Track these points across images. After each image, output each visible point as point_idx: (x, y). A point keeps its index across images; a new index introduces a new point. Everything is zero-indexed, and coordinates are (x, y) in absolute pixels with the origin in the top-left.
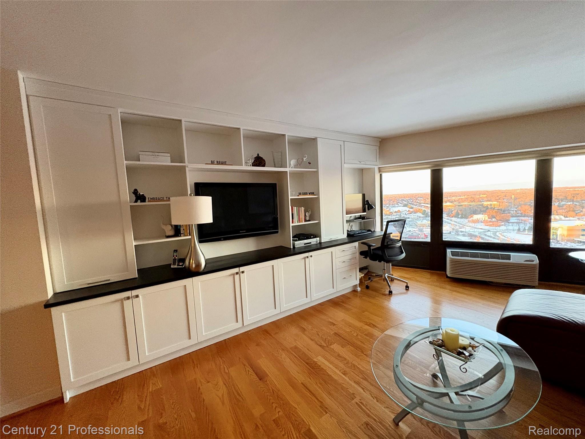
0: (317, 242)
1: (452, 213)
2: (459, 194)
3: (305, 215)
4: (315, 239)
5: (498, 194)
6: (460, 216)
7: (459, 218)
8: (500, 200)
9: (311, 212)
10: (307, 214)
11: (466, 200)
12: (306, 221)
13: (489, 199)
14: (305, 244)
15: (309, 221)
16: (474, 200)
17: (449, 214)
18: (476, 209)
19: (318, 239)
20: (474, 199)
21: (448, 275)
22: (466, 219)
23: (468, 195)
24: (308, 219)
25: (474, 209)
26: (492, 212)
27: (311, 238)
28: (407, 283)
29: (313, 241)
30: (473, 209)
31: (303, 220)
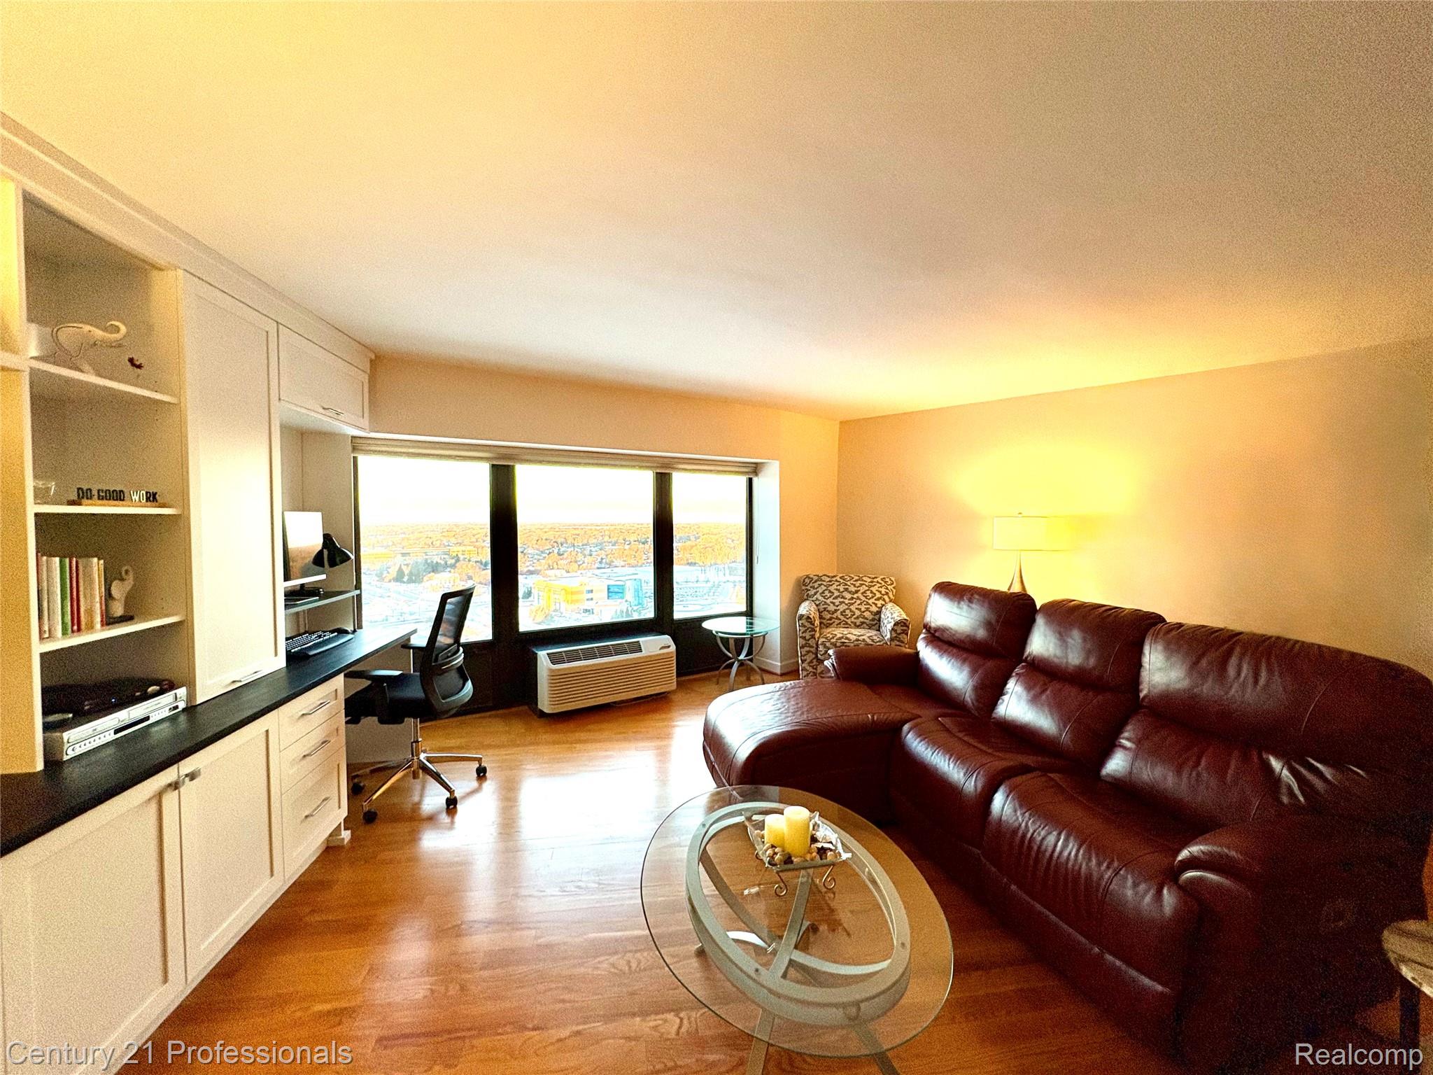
0: (176, 707)
1: (388, 573)
2: (401, 529)
3: (109, 596)
4: (167, 699)
5: (474, 532)
6: (405, 579)
7: (404, 582)
8: (477, 544)
9: (135, 579)
10: (115, 591)
11: (418, 542)
12: (109, 621)
13: (459, 541)
14: (117, 732)
15: (127, 618)
16: (432, 543)
17: (382, 574)
18: (437, 563)
19: (182, 692)
20: (431, 541)
21: (546, 711)
22: (419, 583)
23: (421, 532)
24: (118, 610)
25: (435, 562)
26: (467, 566)
27: (146, 697)
28: (479, 760)
29: (157, 708)
30: (432, 562)
31: (98, 619)
